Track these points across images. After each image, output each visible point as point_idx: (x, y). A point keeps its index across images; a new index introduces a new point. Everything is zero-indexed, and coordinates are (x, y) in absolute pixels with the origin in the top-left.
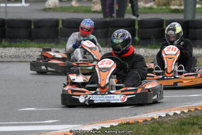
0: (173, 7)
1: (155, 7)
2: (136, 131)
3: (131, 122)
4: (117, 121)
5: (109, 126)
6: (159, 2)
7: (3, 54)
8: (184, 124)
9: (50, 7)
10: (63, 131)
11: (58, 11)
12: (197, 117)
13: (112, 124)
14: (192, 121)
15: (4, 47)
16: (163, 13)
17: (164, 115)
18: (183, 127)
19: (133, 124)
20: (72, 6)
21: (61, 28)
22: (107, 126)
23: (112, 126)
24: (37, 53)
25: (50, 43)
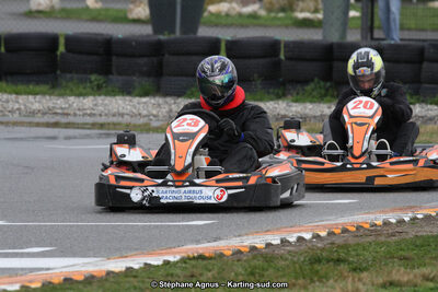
0: (301, 15)
1: (263, 13)
2: (218, 274)
3: (207, 255)
4: (179, 253)
5: (160, 263)
6: (271, 3)
8: (319, 261)
9: (41, 8)
10: (64, 270)
11: (56, 18)
12: (345, 246)
13: (166, 258)
14: (335, 256)
16: (279, 26)
17: (276, 241)
18: (317, 267)
19: (211, 258)
20: (88, 8)
21: (62, 54)
22: (156, 261)
23: (167, 263)
24: (10, 106)
25: (37, 83)
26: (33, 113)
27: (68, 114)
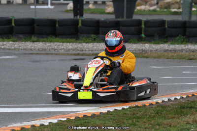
0: (173, 10)
2: (144, 113)
3: (139, 106)
5: (121, 109)
6: (161, 5)
7: (33, 47)
9: (71, 9)
10: (83, 112)
12: (194, 102)
13: (123, 107)
14: (190, 105)
15: (33, 42)
16: (165, 14)
17: (166, 100)
18: (183, 110)
19: (141, 107)
20: (89, 9)
21: (80, 27)
22: (119, 108)
23: (123, 109)
24: (60, 47)
25: (71, 38)
26: (69, 50)
27: (83, 50)
